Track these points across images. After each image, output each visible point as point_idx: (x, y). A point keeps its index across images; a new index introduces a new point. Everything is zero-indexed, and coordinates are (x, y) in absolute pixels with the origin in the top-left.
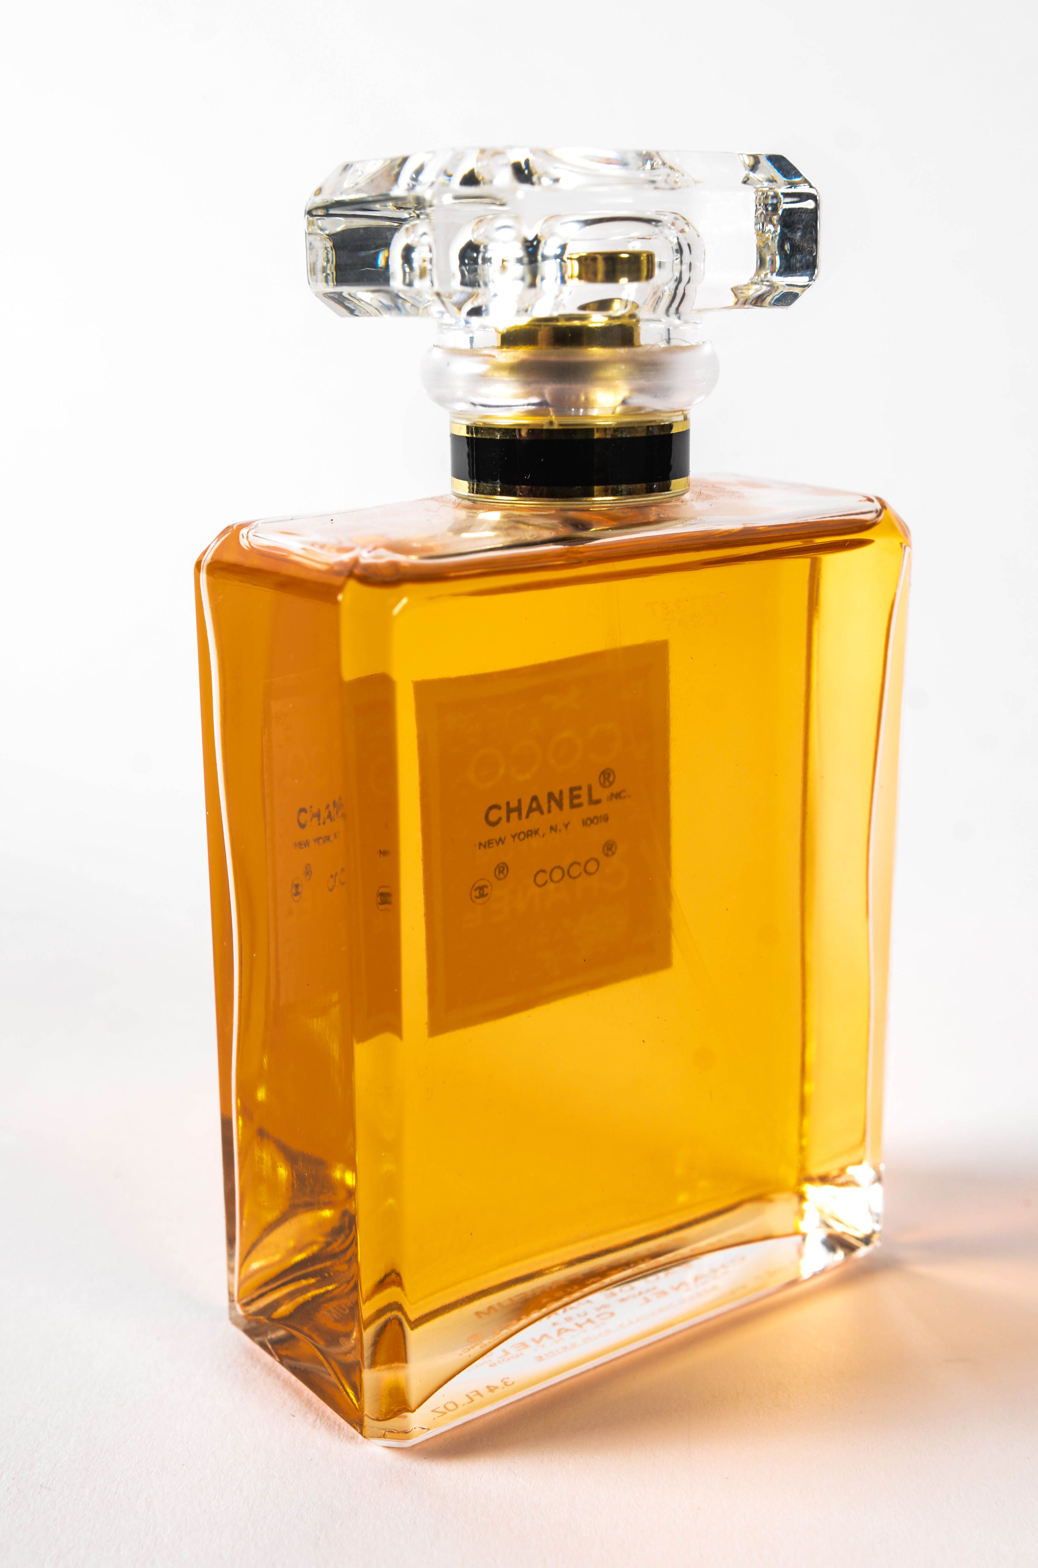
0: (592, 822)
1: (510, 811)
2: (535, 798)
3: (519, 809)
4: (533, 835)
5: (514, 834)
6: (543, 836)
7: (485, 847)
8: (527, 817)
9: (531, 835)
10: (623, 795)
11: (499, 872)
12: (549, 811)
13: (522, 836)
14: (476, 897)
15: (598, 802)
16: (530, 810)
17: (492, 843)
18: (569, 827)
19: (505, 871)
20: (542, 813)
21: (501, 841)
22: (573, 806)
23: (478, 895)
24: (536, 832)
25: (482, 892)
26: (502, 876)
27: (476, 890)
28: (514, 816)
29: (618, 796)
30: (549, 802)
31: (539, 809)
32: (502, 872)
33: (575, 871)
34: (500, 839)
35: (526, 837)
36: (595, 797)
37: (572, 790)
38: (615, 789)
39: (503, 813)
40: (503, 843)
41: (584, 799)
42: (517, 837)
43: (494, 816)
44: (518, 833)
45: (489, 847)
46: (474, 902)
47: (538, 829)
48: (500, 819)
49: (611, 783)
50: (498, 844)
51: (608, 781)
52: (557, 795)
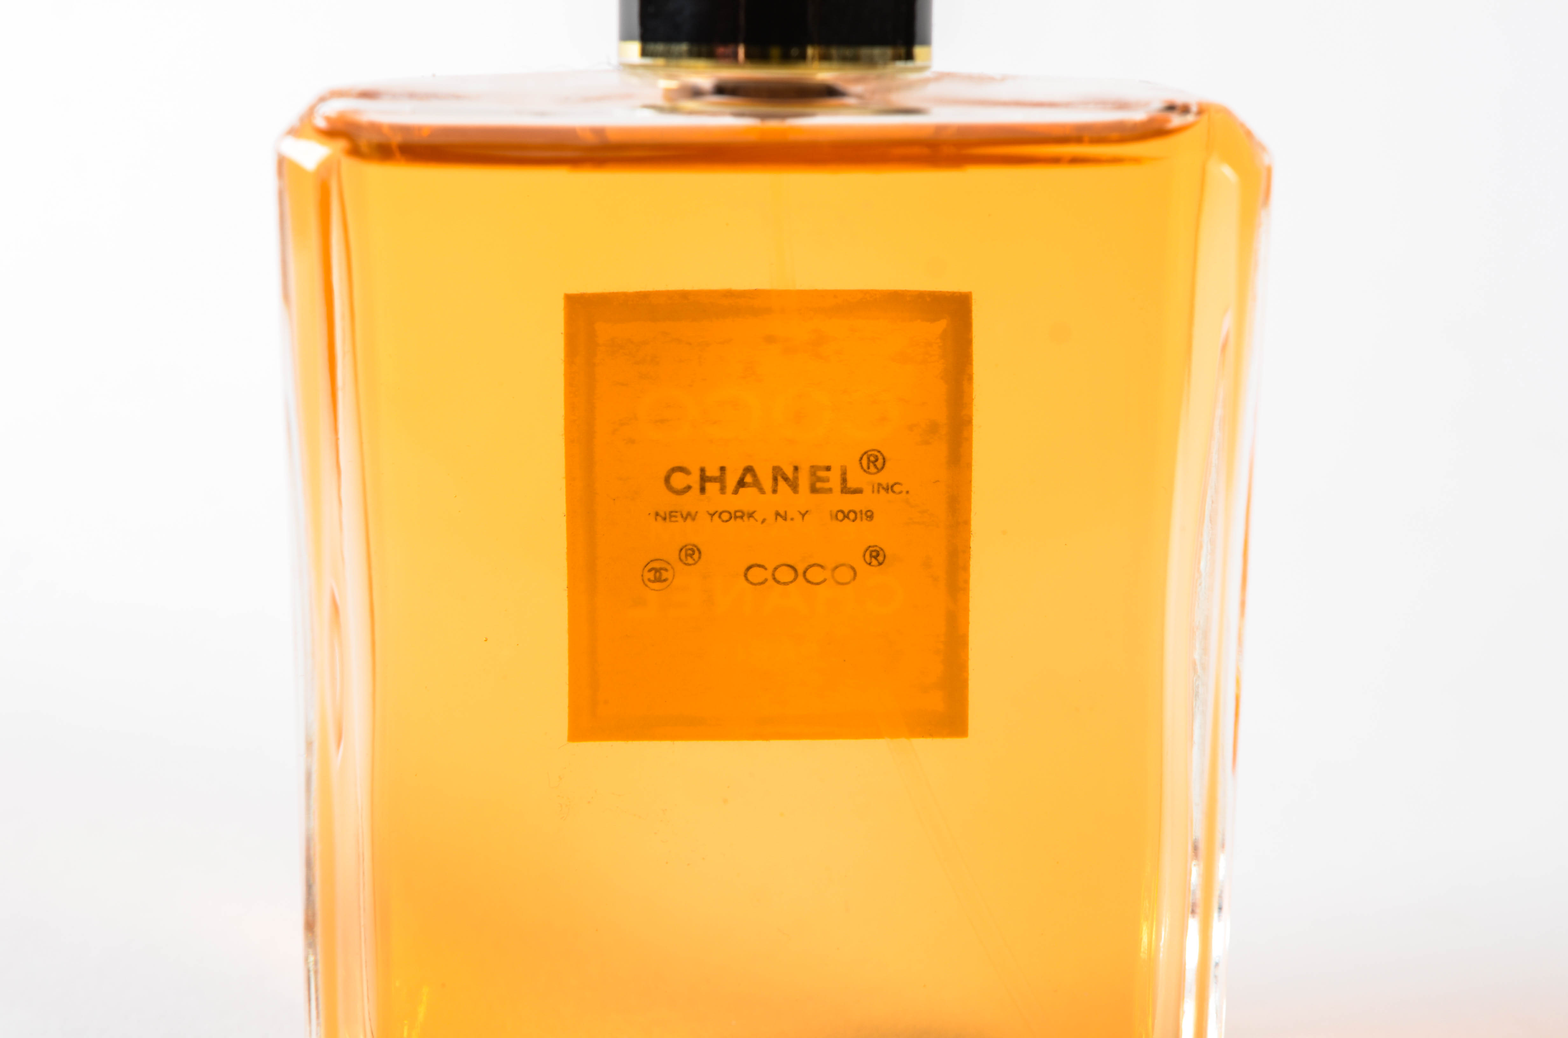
0: (846, 516)
1: (704, 479)
2: (749, 470)
3: (721, 480)
4: (745, 518)
5: (712, 512)
6: (764, 521)
7: (665, 519)
8: (736, 492)
9: (742, 517)
10: (896, 488)
11: (686, 555)
12: (775, 491)
13: (725, 516)
14: (649, 580)
15: (858, 491)
16: (741, 483)
17: (676, 517)
18: (806, 517)
19: (696, 556)
20: (762, 491)
21: (689, 516)
22: (814, 490)
23: (652, 578)
24: (751, 515)
25: (658, 574)
26: (690, 561)
27: (650, 571)
28: (712, 488)
29: (889, 488)
30: (775, 479)
31: (757, 483)
32: (691, 556)
33: (815, 574)
34: (689, 514)
35: (733, 519)
36: (852, 484)
37: (814, 469)
38: (884, 478)
39: (694, 480)
40: (694, 519)
41: (835, 482)
42: (716, 516)
43: (678, 480)
44: (720, 510)
45: (671, 521)
46: (646, 586)
47: (754, 512)
48: (689, 488)
49: (879, 470)
50: (685, 519)
51: (875, 466)
52: (789, 473)
